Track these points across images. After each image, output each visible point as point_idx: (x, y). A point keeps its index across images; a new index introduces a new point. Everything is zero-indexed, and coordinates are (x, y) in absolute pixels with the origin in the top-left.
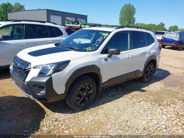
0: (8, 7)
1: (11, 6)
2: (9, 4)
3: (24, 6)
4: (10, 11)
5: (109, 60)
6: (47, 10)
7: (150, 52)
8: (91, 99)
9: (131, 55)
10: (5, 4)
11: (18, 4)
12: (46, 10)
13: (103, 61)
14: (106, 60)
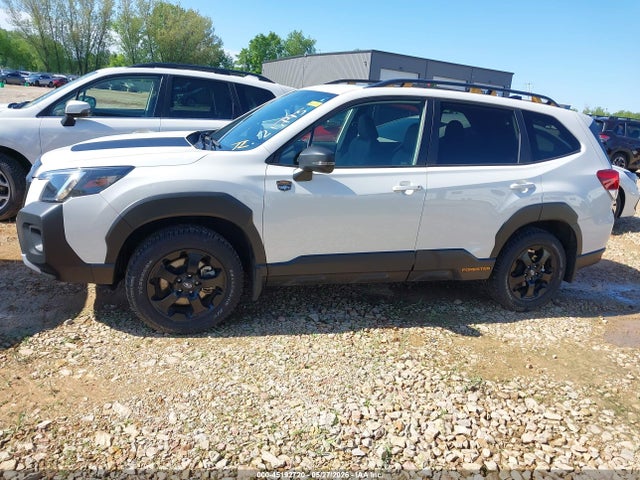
0: (269, 44)
1: (279, 42)
2: (273, 37)
3: (314, 42)
4: (273, 58)
5: (299, 188)
6: (373, 52)
7: (532, 189)
8: (217, 309)
9: (412, 184)
10: (264, 38)
11: (297, 36)
12: (370, 54)
13: (272, 187)
14: (284, 185)
